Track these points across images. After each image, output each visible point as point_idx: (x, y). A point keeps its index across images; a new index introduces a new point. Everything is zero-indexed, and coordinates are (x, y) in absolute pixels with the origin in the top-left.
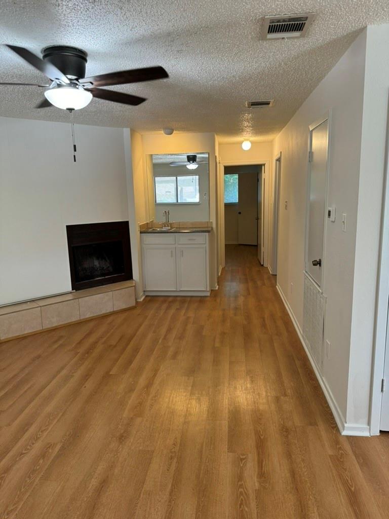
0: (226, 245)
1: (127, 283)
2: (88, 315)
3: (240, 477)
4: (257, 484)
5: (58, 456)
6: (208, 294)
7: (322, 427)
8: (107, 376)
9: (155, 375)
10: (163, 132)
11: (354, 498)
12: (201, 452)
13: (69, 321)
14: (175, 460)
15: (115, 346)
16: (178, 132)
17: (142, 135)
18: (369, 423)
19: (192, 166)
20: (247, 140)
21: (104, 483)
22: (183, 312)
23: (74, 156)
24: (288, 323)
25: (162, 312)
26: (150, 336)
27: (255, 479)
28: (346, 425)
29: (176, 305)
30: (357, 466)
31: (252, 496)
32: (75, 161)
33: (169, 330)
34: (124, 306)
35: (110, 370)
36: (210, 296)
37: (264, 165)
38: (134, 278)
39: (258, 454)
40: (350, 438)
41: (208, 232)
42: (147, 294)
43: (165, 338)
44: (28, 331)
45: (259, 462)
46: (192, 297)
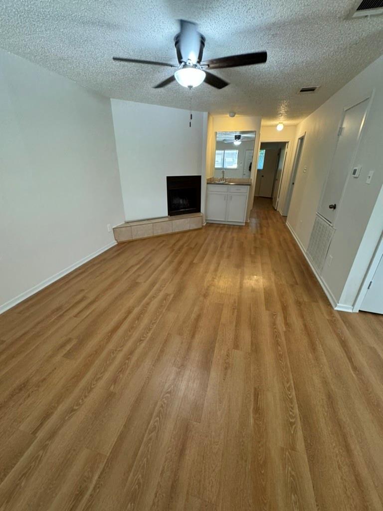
0: (255, 197)
1: (197, 214)
2: (177, 230)
3: (274, 324)
4: (284, 328)
5: (173, 300)
6: (244, 224)
7: (321, 304)
8: (191, 264)
9: (218, 266)
10: (228, 115)
11: (344, 344)
12: (250, 307)
13: (167, 233)
14: (236, 310)
15: (194, 248)
16: (238, 115)
17: (213, 118)
18: (353, 305)
19: (237, 143)
20: (281, 123)
21: (199, 317)
22: (230, 233)
23: (190, 123)
24: (295, 245)
25: (217, 233)
26: (212, 245)
27: (283, 325)
28: (338, 304)
29: (225, 229)
30: (345, 327)
31: (282, 334)
32: (190, 126)
33: (223, 243)
34: (195, 227)
35: (193, 260)
36: (245, 226)
37: (288, 142)
38: (201, 211)
39: (284, 313)
40: (339, 312)
41: (250, 185)
42: (207, 221)
43: (221, 247)
44: (146, 236)
45: (284, 317)
46: (234, 225)
